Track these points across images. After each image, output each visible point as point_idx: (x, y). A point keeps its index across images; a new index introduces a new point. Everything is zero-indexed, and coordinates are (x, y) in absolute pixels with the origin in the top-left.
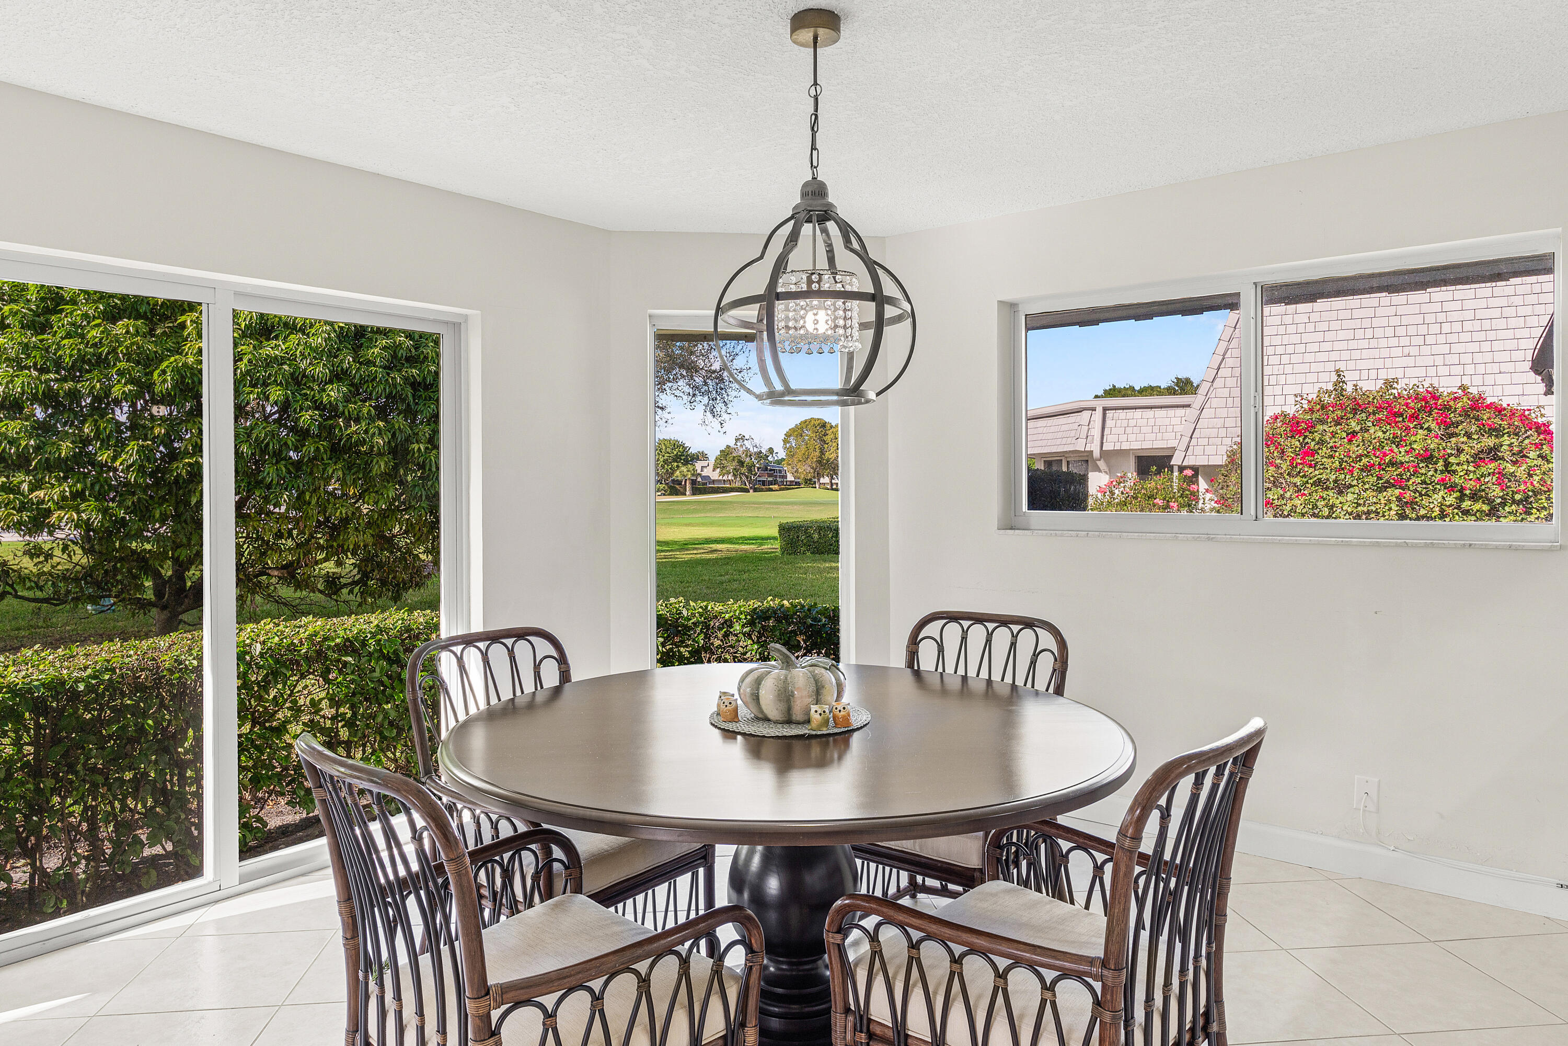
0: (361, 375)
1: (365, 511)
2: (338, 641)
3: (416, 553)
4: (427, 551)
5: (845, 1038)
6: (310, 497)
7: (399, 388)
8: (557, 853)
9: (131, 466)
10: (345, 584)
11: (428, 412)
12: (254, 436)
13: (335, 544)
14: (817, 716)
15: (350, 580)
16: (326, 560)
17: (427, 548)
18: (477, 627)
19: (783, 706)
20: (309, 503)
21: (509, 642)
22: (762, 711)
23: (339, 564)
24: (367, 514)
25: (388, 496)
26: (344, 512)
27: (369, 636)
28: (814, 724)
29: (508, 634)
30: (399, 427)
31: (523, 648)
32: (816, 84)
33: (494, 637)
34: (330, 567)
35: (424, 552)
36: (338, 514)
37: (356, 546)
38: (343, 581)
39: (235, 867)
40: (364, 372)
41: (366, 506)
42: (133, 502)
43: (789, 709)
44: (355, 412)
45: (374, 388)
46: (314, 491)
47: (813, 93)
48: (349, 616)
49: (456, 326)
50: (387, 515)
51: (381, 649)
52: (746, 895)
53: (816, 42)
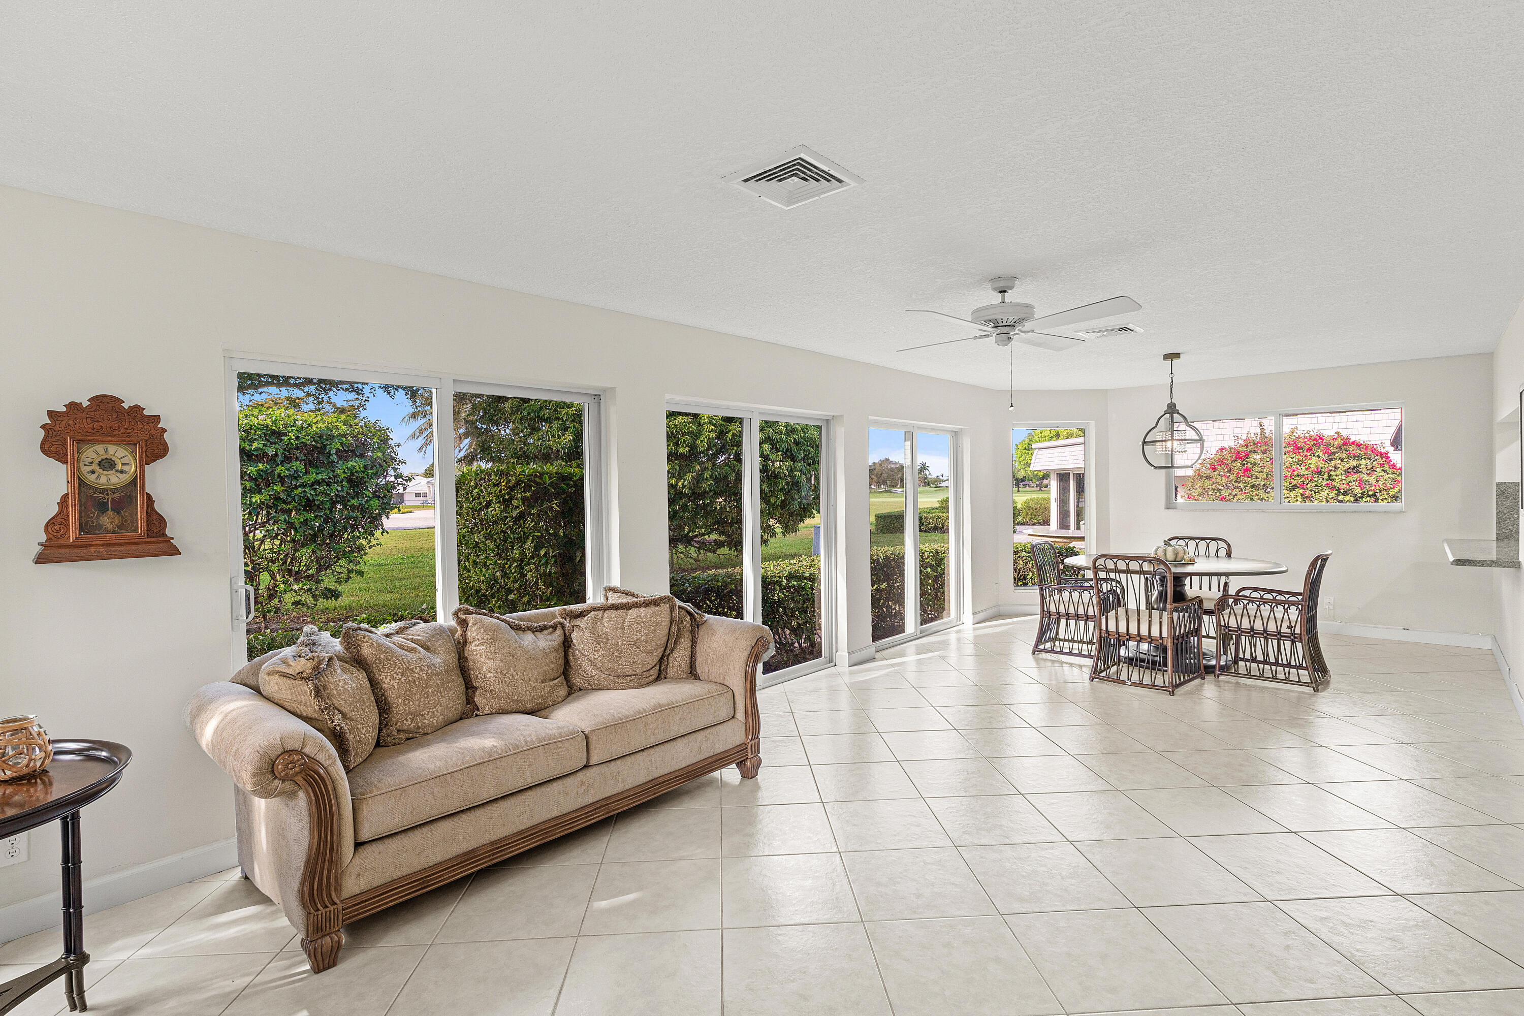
32: (1172, 373)
53: (1172, 360)
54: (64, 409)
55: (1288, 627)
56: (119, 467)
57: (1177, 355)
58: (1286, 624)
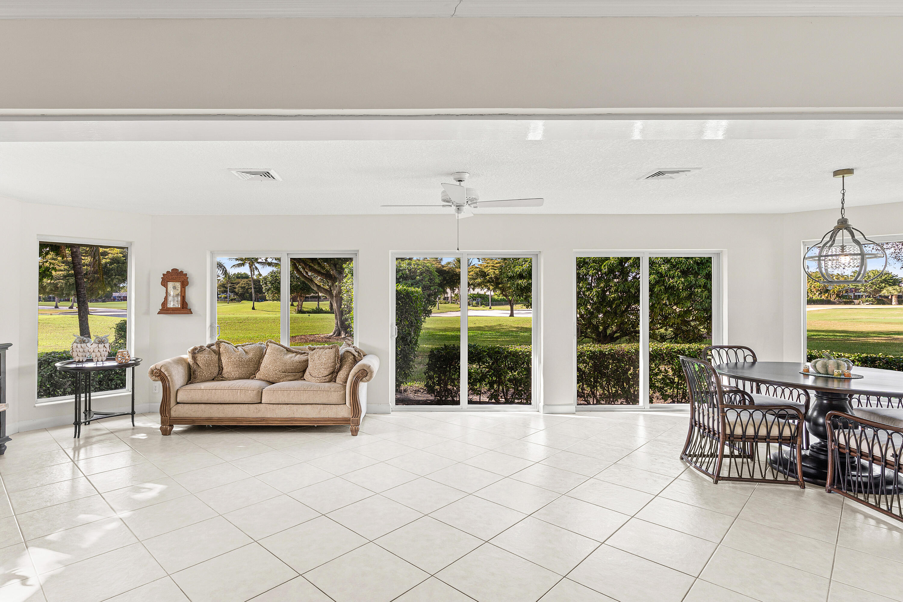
0: (676, 261)
1: (678, 311)
2: (675, 350)
3: (699, 328)
4: (704, 328)
5: (832, 447)
6: (657, 306)
7: (691, 265)
8: (746, 397)
9: (595, 296)
10: (668, 338)
11: (705, 272)
12: (635, 285)
13: (666, 322)
14: (836, 372)
15: (670, 337)
16: (661, 328)
17: (704, 327)
18: (726, 344)
19: (824, 369)
20: (656, 308)
21: (735, 349)
22: (818, 371)
23: (666, 330)
24: (679, 312)
25: (687, 306)
26: (670, 311)
27: (686, 349)
28: (834, 375)
29: (735, 347)
30: (690, 280)
31: (739, 352)
32: (843, 189)
33: (730, 347)
34: (662, 331)
35: (703, 328)
36: (667, 312)
37: (674, 324)
38: (667, 337)
39: (648, 405)
40: (677, 260)
41: (678, 309)
42: (595, 307)
43: (827, 370)
44: (672, 275)
45: (681, 266)
46: (658, 303)
47: (842, 192)
48: (678, 344)
49: (718, 254)
50: (688, 312)
51: (690, 354)
52: (812, 423)
53: (843, 177)
54: (166, 273)
55: (893, 456)
56: (177, 289)
57: (850, 171)
58: (890, 452)
